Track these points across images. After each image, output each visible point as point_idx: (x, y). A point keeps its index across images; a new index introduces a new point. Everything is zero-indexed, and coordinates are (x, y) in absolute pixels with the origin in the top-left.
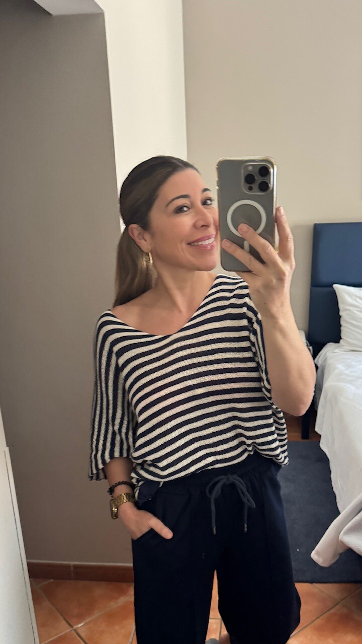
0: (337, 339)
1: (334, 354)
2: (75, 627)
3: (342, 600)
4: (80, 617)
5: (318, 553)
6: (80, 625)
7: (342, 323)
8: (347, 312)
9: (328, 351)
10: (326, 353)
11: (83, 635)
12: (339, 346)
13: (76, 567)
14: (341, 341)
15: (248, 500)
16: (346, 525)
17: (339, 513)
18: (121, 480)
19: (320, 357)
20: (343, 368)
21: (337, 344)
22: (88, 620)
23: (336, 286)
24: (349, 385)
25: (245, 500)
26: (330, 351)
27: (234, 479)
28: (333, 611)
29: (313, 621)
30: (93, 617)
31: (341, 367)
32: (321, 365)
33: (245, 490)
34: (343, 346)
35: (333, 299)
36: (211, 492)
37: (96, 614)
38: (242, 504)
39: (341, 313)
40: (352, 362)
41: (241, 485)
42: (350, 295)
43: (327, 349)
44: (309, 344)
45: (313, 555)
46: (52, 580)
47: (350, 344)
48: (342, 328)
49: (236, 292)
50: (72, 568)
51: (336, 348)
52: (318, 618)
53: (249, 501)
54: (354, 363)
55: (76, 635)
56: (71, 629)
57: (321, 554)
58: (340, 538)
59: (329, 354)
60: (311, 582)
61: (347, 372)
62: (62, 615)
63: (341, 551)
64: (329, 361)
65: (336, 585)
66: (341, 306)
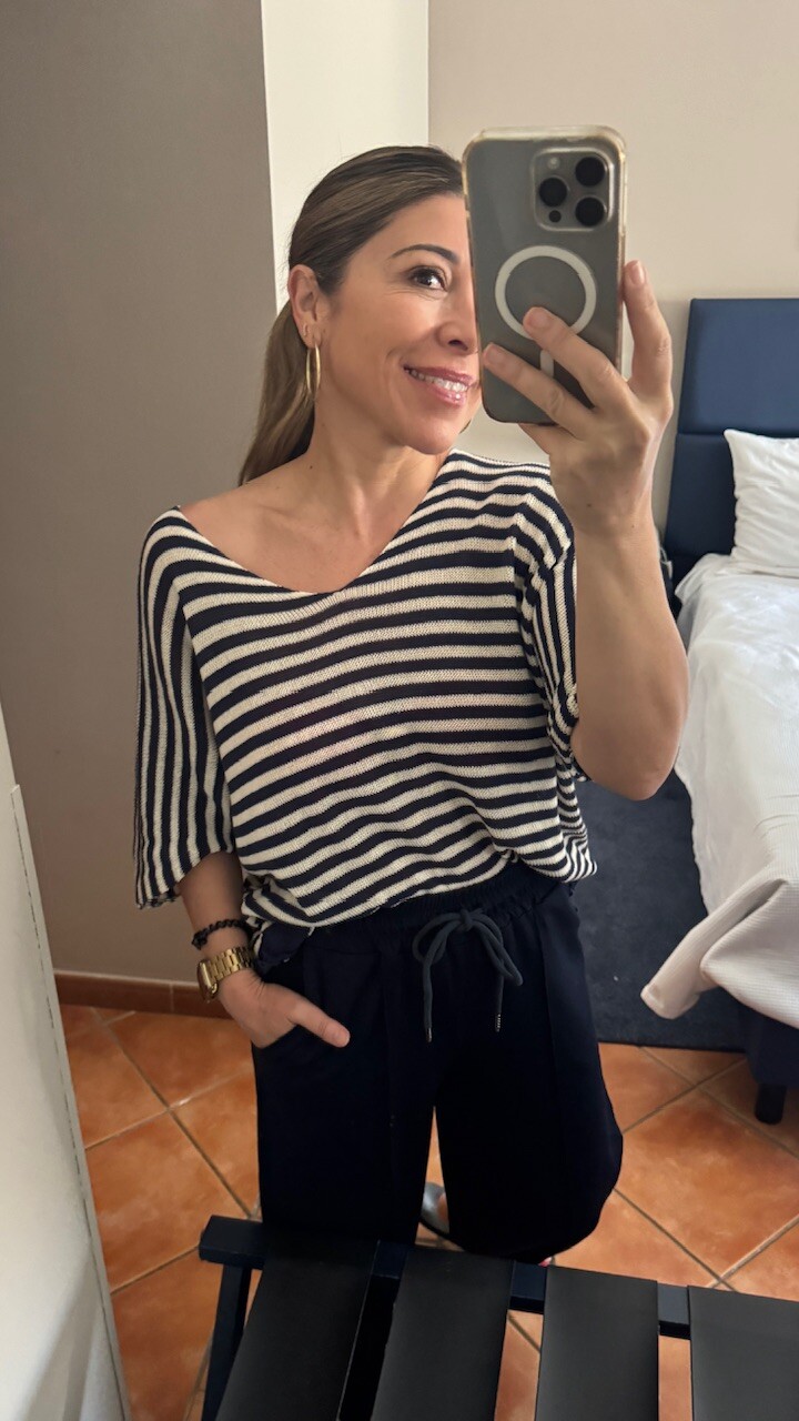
0: (725, 545)
1: (719, 578)
2: (172, 1106)
3: (699, 1083)
4: (184, 1087)
5: (656, 991)
6: (182, 1102)
7: (739, 512)
8: (752, 490)
9: (705, 571)
10: (700, 576)
11: (187, 1123)
12: (730, 563)
13: (178, 990)
14: (734, 550)
15: (506, 966)
16: (716, 940)
17: (705, 914)
18: (222, 919)
19: (687, 582)
20: (735, 610)
21: (725, 558)
22: (198, 1092)
23: (730, 434)
24: (745, 647)
25: (501, 965)
26: (709, 573)
27: (477, 919)
28: (679, 1103)
29: (641, 1121)
30: (210, 1088)
31: (730, 607)
32: (688, 601)
33: (500, 944)
34: (737, 562)
35: (723, 461)
36: (424, 949)
37: (216, 1082)
38: (493, 971)
39: (737, 493)
40: (754, 596)
41: (494, 934)
42: (759, 453)
43: (704, 567)
44: (665, 555)
45: (647, 994)
46: (133, 1013)
47: (756, 559)
48: (738, 524)
49: (492, 499)
50: (172, 992)
51: (722, 566)
52: (649, 1116)
53: (510, 969)
54: (757, 598)
55: (174, 1122)
56: (165, 1109)
57: (661, 992)
58: (702, 965)
59: (705, 578)
60: (639, 1044)
61: (743, 618)
62: (148, 1082)
63: (702, 988)
64: (706, 594)
65: (689, 1053)
66: (738, 475)
